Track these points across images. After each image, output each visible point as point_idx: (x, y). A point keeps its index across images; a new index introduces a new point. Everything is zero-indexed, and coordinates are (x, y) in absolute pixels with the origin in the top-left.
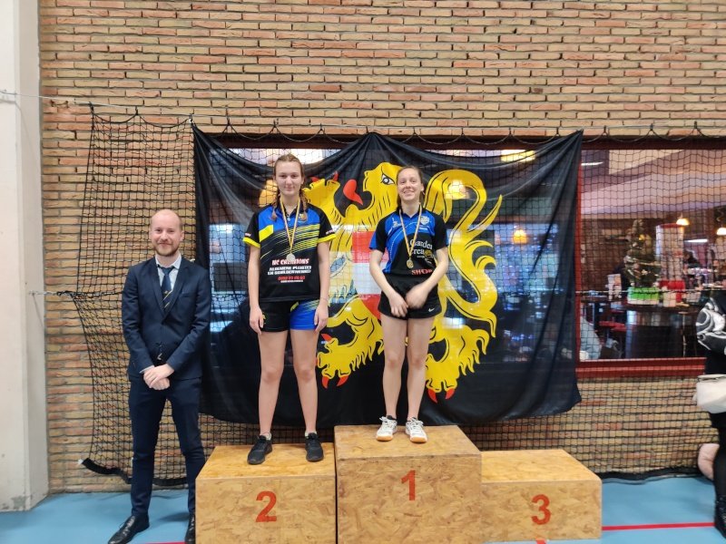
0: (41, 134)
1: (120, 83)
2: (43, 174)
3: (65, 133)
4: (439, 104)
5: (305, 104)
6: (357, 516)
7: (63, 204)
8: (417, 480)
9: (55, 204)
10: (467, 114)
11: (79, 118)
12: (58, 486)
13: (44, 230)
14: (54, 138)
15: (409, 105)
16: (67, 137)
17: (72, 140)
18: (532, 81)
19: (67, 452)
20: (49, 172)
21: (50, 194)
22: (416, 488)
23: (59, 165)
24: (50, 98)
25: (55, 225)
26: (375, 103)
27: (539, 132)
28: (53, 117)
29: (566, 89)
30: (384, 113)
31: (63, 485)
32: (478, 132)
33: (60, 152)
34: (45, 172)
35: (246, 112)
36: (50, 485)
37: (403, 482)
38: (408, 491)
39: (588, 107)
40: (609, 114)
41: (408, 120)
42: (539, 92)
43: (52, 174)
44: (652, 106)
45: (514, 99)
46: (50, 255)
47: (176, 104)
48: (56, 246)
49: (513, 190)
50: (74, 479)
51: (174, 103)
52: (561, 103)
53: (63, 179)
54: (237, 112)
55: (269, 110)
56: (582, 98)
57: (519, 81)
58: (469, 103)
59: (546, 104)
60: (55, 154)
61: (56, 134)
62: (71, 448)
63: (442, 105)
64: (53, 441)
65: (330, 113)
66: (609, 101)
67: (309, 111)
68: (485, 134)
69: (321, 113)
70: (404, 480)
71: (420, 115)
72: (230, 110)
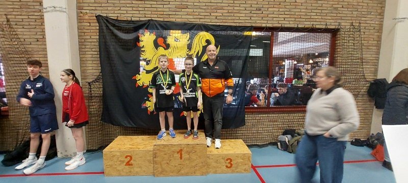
0: (78, 24)
1: (105, 5)
6: (161, 165)
8: (183, 153)
11: (91, 18)
16: (87, 25)
17: (89, 26)
18: (258, 6)
20: (81, 38)
21: (82, 46)
22: (183, 156)
23: (84, 36)
24: (80, 11)
28: (81, 18)
29: (270, 9)
33: (85, 31)
34: (79, 38)
37: (178, 153)
38: (179, 156)
39: (277, 16)
40: (284, 19)
42: (260, 10)
45: (251, 12)
52: (268, 14)
53: (85, 41)
56: (275, 13)
57: (253, 6)
59: (262, 15)
60: (83, 31)
61: (83, 24)
63: (224, 14)
66: (285, 14)
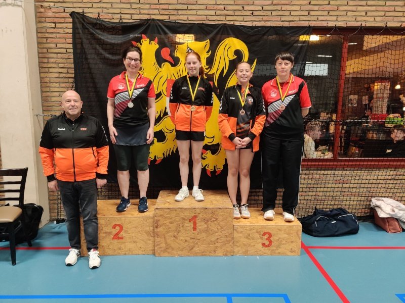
0: (36, 25)
2: (38, 48)
3: (49, 24)
4: (264, 7)
5: (185, 7)
7: (50, 65)
9: (46, 65)
10: (281, 13)
11: (57, 15)
12: (55, 216)
13: (41, 80)
14: (44, 27)
15: (246, 8)
16: (51, 27)
17: (54, 28)
20: (42, 47)
21: (43, 59)
23: (47, 43)
24: (40, 4)
25: (46, 77)
26: (226, 6)
27: (324, 24)
28: (42, 15)
30: (231, 13)
32: (286, 24)
33: (47, 35)
34: (40, 47)
35: (151, 12)
36: (50, 216)
39: (354, 8)
40: (366, 13)
41: (245, 17)
43: (43, 48)
44: (393, 9)
45: (310, 3)
46: (45, 94)
47: (110, 6)
48: (48, 89)
51: (109, 6)
52: (338, 6)
53: (49, 51)
54: (146, 12)
55: (165, 10)
58: (282, 6)
59: (329, 6)
60: (45, 37)
61: (45, 25)
63: (265, 8)
64: (52, 193)
65: (200, 13)
66: (367, 5)
67: (188, 11)
68: (291, 25)
69: (194, 12)
71: (252, 14)
72: (141, 10)
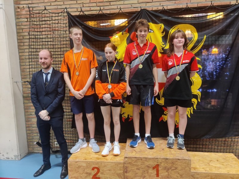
0: (16, 21)
3: (24, 19)
7: (25, 47)
8: (160, 169)
9: (22, 47)
11: (28, 13)
12: (31, 150)
13: (20, 58)
14: (20, 22)
16: (25, 21)
17: (27, 22)
19: (33, 139)
20: (20, 35)
21: (21, 43)
22: (160, 172)
23: (23, 32)
24: (18, 6)
25: (23, 56)
27: (227, 3)
28: (19, 13)
30: (150, 0)
31: (33, 150)
32: (195, 5)
33: (23, 27)
34: (18, 35)
35: (91, 5)
36: (28, 150)
37: (153, 169)
38: (155, 173)
41: (161, 2)
46: (22, 67)
47: (63, 4)
48: (24, 64)
49: (212, 32)
50: (36, 148)
53: (24, 38)
54: (87, 5)
55: (100, 3)
60: (21, 28)
61: (21, 20)
62: (35, 137)
64: (29, 135)
65: (126, 2)
67: (117, 2)
68: (199, 6)
69: (122, 2)
70: (154, 168)
72: (84, 5)
